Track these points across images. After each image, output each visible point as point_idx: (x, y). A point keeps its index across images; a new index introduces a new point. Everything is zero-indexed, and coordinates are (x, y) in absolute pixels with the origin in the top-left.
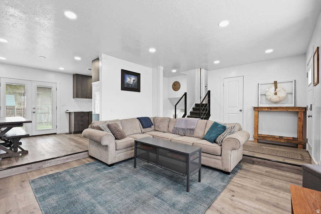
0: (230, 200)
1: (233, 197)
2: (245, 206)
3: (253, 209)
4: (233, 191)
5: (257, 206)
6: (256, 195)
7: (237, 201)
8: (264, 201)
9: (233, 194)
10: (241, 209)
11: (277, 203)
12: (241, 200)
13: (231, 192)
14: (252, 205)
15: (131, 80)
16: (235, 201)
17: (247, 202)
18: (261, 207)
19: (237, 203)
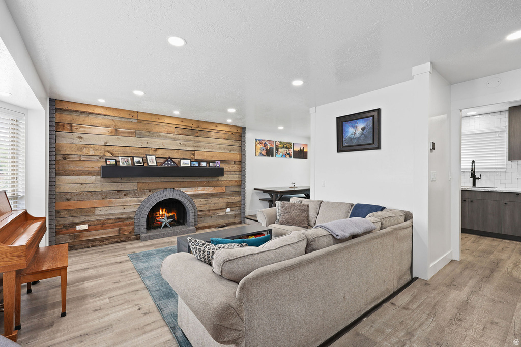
0: (138, 303)
1: (138, 308)
2: (118, 309)
3: (110, 312)
4: (145, 314)
5: (106, 319)
6: (116, 331)
7: (131, 307)
8: (101, 331)
9: (142, 311)
10: (120, 305)
11: (82, 342)
12: (127, 312)
13: (147, 312)
14: (113, 315)
15: (354, 131)
16: (133, 307)
17: (120, 314)
18: (101, 320)
19: (129, 306)
